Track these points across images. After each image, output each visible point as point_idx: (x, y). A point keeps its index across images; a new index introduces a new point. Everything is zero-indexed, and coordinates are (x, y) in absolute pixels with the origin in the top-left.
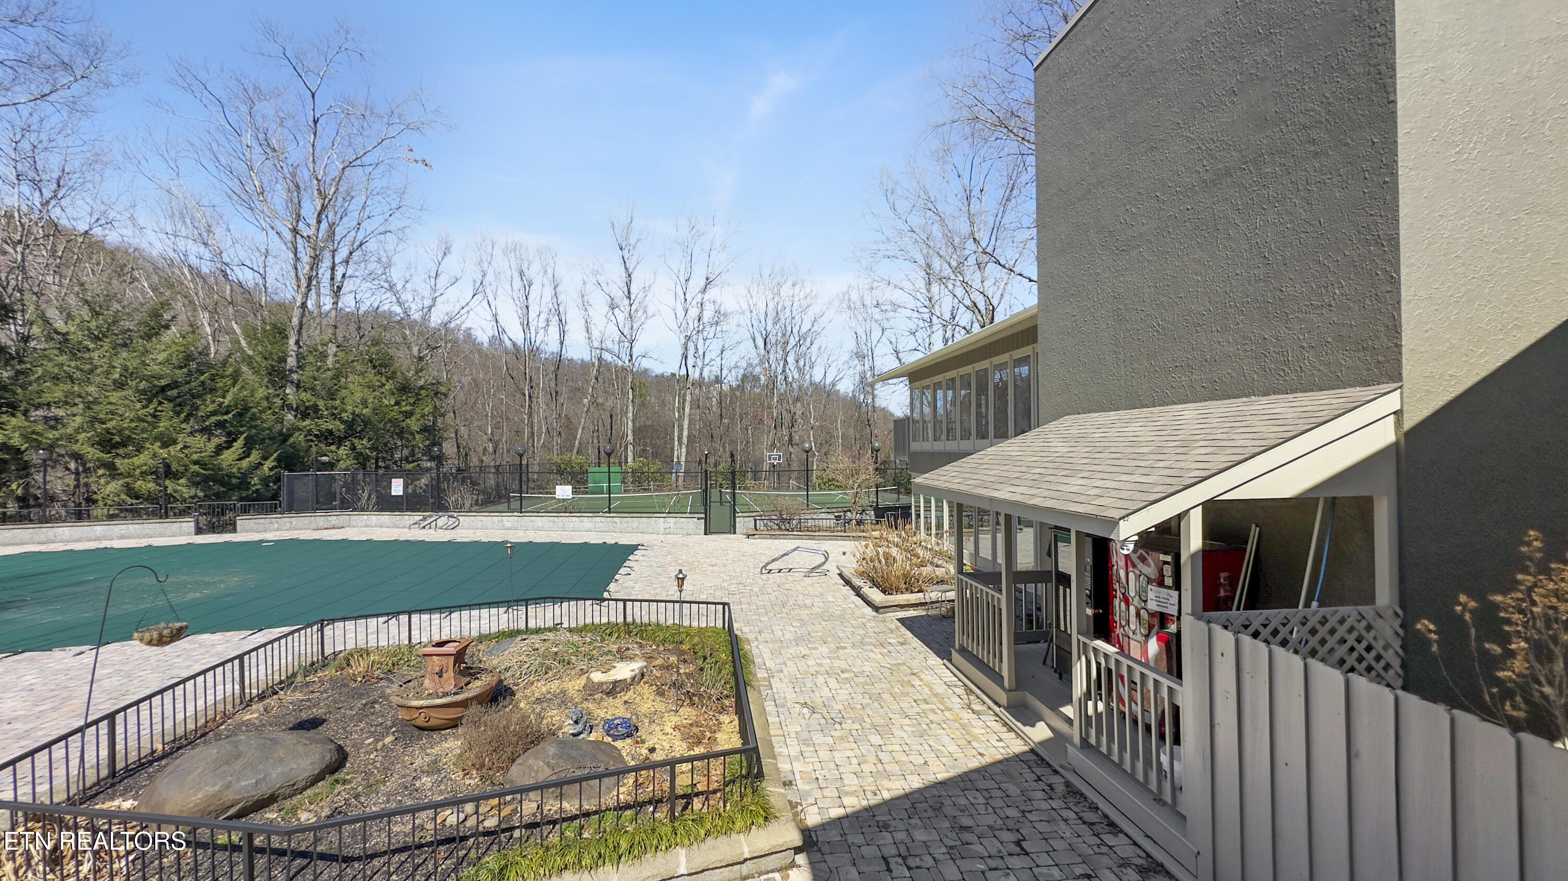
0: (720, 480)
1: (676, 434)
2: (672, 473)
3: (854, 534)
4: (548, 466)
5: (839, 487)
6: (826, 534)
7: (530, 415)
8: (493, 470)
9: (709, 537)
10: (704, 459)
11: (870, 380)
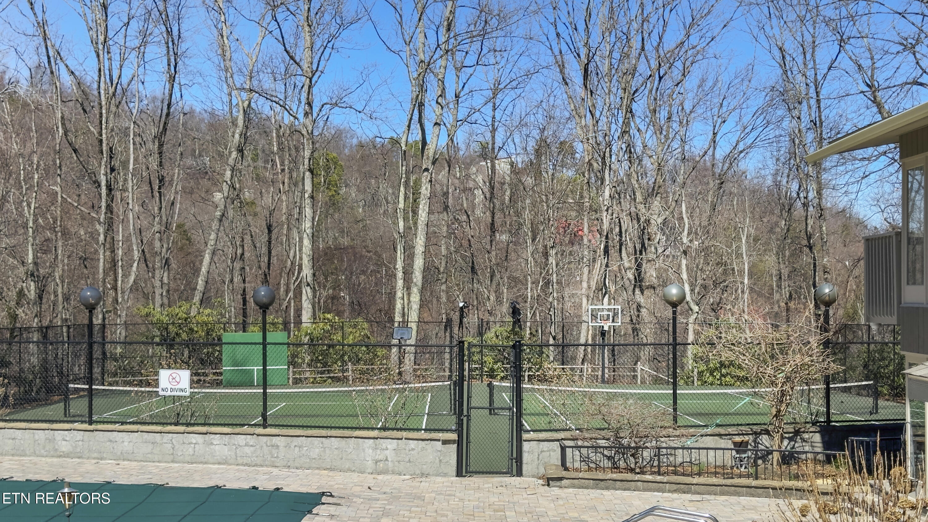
0: (489, 359)
1: (399, 265)
2: (390, 346)
3: (776, 483)
4: (143, 328)
5: (744, 380)
6: (714, 480)
7: (110, 226)
8: (36, 337)
9: (466, 481)
10: (456, 317)
11: (811, 151)
